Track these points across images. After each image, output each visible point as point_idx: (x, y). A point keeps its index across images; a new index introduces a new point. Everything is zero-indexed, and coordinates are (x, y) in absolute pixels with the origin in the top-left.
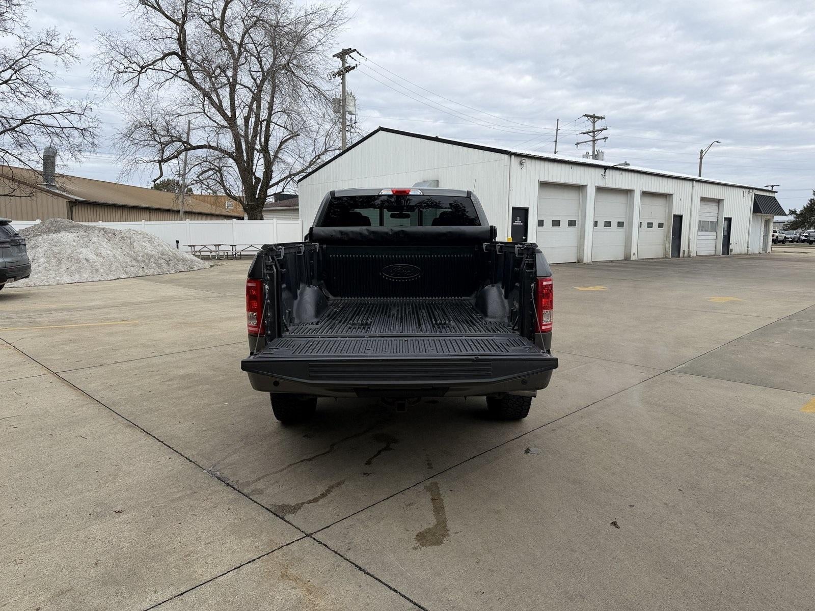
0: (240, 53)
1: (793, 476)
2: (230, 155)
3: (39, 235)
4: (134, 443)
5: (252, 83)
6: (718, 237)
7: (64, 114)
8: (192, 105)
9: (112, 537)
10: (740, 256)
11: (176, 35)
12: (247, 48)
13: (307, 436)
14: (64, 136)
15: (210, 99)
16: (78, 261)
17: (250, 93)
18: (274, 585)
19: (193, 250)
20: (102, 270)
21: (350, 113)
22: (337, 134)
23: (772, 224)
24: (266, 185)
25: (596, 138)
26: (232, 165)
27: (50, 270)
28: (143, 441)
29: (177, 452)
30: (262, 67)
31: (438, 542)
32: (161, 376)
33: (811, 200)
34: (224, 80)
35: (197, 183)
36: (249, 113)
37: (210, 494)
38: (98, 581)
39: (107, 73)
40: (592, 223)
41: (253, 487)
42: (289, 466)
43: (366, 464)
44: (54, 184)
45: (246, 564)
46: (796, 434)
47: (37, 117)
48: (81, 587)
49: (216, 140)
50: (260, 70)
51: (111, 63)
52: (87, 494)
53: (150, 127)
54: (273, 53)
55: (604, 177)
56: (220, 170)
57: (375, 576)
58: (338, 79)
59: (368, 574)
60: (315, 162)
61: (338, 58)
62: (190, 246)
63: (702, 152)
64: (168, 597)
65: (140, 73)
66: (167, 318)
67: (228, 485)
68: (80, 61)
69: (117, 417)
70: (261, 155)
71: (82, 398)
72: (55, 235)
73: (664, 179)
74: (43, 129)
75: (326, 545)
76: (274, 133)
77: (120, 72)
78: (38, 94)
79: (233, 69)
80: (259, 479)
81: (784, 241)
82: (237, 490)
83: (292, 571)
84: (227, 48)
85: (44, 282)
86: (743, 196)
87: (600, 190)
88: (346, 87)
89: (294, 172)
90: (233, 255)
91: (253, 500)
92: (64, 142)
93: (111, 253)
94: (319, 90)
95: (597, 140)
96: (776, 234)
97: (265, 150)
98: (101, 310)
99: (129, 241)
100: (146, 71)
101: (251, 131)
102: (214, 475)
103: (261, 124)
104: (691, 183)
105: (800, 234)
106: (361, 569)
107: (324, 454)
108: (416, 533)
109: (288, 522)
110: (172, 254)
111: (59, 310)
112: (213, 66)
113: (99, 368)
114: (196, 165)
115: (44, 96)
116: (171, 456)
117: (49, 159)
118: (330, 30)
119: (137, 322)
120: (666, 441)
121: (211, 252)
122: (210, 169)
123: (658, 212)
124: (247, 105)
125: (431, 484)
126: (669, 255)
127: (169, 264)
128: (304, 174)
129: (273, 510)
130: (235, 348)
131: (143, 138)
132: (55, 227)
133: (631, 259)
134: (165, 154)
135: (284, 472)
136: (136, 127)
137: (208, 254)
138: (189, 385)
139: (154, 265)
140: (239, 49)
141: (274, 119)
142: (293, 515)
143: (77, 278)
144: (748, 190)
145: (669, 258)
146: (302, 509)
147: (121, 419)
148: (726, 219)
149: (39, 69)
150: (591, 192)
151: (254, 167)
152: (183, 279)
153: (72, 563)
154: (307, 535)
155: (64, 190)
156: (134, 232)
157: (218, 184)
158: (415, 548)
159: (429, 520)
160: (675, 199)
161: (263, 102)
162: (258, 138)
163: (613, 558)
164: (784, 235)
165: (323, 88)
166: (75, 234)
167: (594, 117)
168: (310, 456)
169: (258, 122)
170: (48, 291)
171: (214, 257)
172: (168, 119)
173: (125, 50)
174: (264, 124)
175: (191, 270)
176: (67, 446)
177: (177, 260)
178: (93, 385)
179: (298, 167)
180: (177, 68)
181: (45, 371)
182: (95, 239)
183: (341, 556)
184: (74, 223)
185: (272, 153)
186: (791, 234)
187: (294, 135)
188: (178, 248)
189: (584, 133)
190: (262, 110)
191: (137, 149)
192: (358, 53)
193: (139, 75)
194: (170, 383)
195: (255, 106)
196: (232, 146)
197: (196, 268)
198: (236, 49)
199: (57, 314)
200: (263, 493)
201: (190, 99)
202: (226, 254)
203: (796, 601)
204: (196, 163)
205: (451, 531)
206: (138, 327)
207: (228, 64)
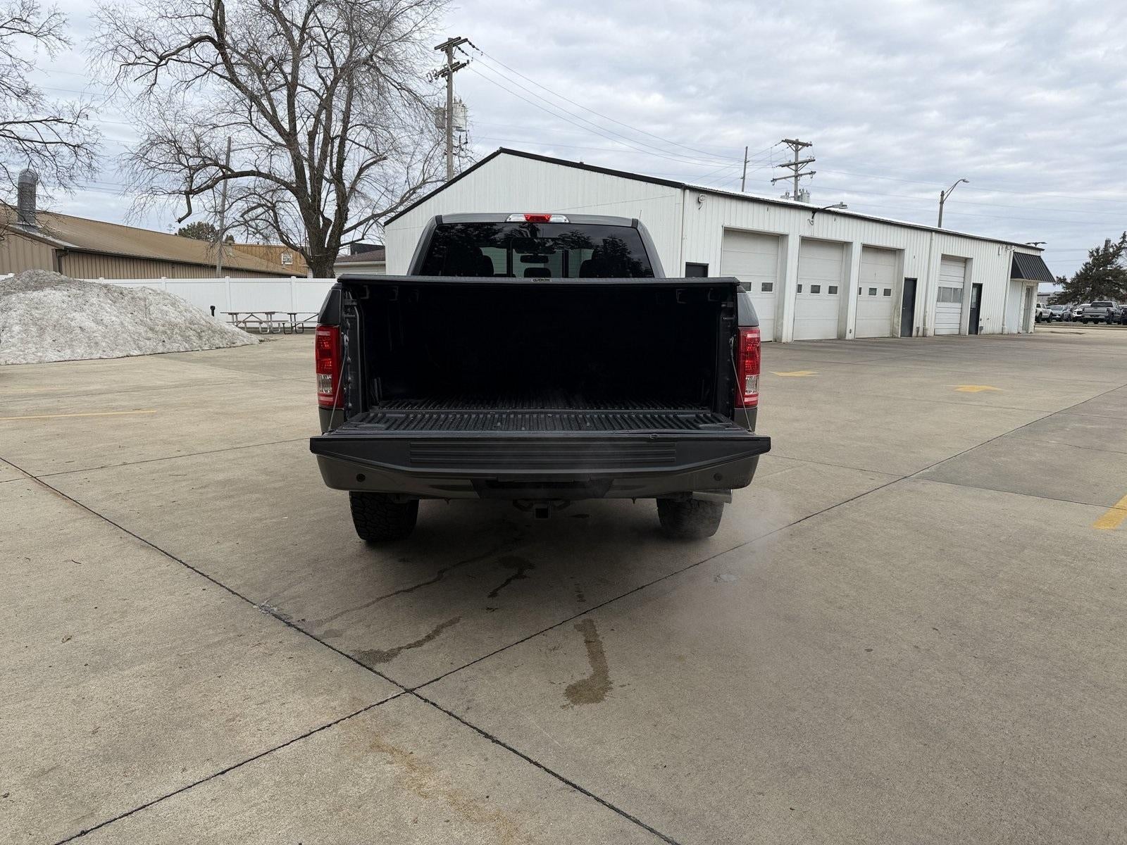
0: (302, 41)
1: (1089, 610)
2: (288, 186)
3: (12, 293)
4: (151, 570)
5: (319, 85)
6: (964, 310)
7: (49, 123)
8: (234, 111)
9: (118, 697)
10: (992, 337)
11: (209, 13)
12: (312, 33)
13: (403, 560)
14: (48, 154)
15: (260, 105)
16: (69, 330)
17: (317, 98)
18: (359, 759)
19: (235, 320)
20: (104, 344)
21: (459, 129)
22: (440, 158)
23: (1035, 294)
24: (339, 230)
25: (799, 172)
26: (291, 200)
27: (28, 342)
28: (164, 567)
29: (215, 581)
30: (333, 63)
31: (597, 699)
32: (191, 481)
33: (1087, 263)
34: (280, 79)
35: (241, 224)
36: (316, 126)
37: (263, 637)
38: (97, 755)
39: (110, 64)
40: (795, 288)
41: (326, 627)
42: (378, 599)
43: (489, 596)
44: (33, 224)
45: (319, 730)
46: (1088, 557)
47: (9, 127)
48: (72, 764)
49: (268, 164)
50: (331, 66)
51: (116, 50)
52: (81, 638)
53: (173, 144)
54: (350, 41)
55: (812, 223)
56: (273, 207)
57: (508, 745)
58: (442, 81)
59: (498, 742)
60: (409, 197)
61: (442, 50)
62: (231, 314)
63: (943, 194)
64: (203, 776)
65: (158, 66)
66: (198, 407)
67: (289, 625)
68: (71, 47)
69: (126, 535)
70: (333, 187)
71: (74, 510)
72: (35, 294)
73: (893, 227)
74: (17, 145)
75: (434, 704)
76: (351, 155)
77: (130, 64)
78: (9, 92)
79: (293, 62)
80: (336, 617)
81: (1049, 320)
82: (302, 631)
83: (387, 740)
84: (283, 32)
85: (19, 358)
86: (999, 255)
87: (806, 241)
88: (453, 93)
89: (379, 212)
90: (292, 327)
91: (327, 645)
92: (47, 163)
93: (117, 319)
94: (416, 95)
95: (801, 175)
96: (1040, 310)
97: (337, 178)
98: (103, 396)
99: (143, 303)
100: (167, 63)
101: (317, 152)
102: (268, 611)
103: (333, 142)
104: (928, 235)
105: (1071, 310)
106: (487, 736)
107: (428, 583)
108: (564, 686)
109: (379, 674)
110: (204, 323)
111: (43, 395)
112: (264, 58)
113: (100, 471)
114: (240, 199)
115: (18, 96)
116: (206, 587)
117: (27, 188)
118: (431, 9)
119: (155, 411)
120: (911, 565)
121: (261, 323)
122: (260, 205)
123: (883, 274)
124: (312, 114)
125: (584, 621)
126: (897, 334)
127: (200, 337)
128: (393, 214)
129: (356, 658)
130: (296, 446)
131: (163, 159)
132: (36, 282)
133: (847, 338)
134: (195, 182)
135: (372, 607)
136: (152, 144)
137: (257, 325)
138: (232, 493)
139: (179, 338)
140: (301, 35)
141: (351, 134)
142: (386, 664)
143: (67, 354)
144: (1004, 246)
145: (898, 338)
146: (399, 656)
147: (132, 538)
148: (975, 285)
149: (11, 56)
150: (793, 243)
151: (322, 203)
152: (222, 357)
153: (58, 732)
154: (407, 691)
155: (49, 234)
156: (150, 291)
157: (271, 227)
158: (563, 707)
159: (583, 670)
160: (908, 256)
161: (335, 111)
162: (328, 162)
163: (848, 719)
164: (1050, 310)
165: (421, 92)
166: (65, 293)
167: (797, 143)
168: (408, 587)
169: (328, 140)
170: (26, 371)
171: (264, 329)
172: (199, 133)
173: (136, 32)
174: (337, 142)
175: (232, 345)
176: (52, 573)
177: (212, 331)
178: (90, 493)
179: (385, 204)
180: (212, 60)
181: (20, 475)
182: (94, 300)
183: (458, 718)
184: (63, 277)
185: (347, 184)
186: (1060, 310)
187: (379, 159)
188: (213, 315)
189: (783, 166)
190: (334, 123)
191: (155, 174)
192: (470, 44)
193: (156, 68)
194: (203, 490)
195: (323, 116)
196: (291, 174)
197: (239, 343)
198: (296, 34)
199: (38, 401)
200: (341, 635)
201: (231, 104)
202: (282, 326)
203: (1108, 773)
204: (240, 196)
205: (615, 683)
206: (156, 418)
207: (285, 54)
